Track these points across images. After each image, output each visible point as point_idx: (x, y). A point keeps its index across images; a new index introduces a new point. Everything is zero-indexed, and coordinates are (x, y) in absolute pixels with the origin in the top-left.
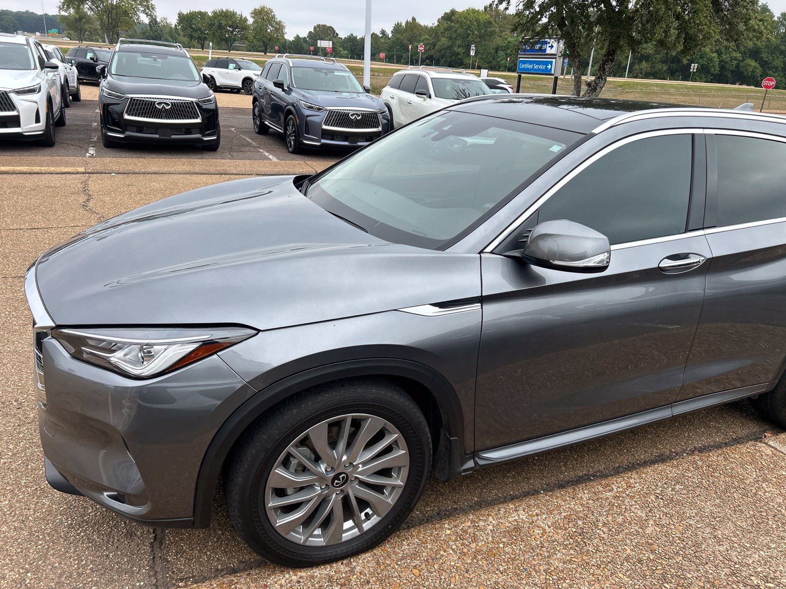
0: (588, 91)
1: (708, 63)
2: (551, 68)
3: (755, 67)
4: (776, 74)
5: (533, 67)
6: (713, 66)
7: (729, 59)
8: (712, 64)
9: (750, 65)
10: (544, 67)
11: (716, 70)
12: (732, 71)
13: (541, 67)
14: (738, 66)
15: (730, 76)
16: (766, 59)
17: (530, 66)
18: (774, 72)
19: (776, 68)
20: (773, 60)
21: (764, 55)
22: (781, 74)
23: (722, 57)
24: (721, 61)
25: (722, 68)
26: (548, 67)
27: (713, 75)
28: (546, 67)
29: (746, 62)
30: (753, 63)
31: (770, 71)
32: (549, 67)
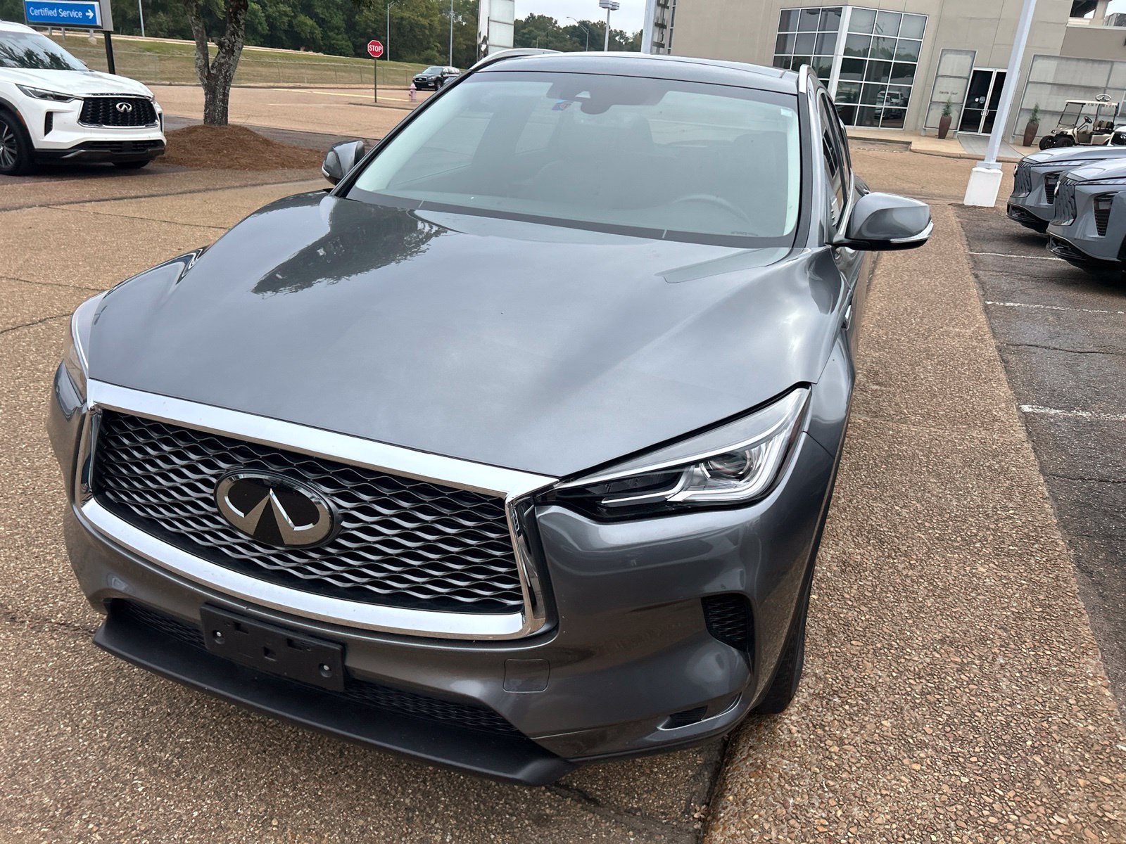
0: (222, 54)
1: (252, 18)
2: (94, 16)
3: (312, 26)
4: (340, 37)
5: (58, 13)
6: (261, 24)
7: (278, 14)
8: (257, 21)
9: (306, 24)
10: (80, 14)
11: (264, 28)
12: (285, 31)
13: (73, 14)
14: (290, 25)
15: (284, 38)
16: (324, 17)
17: (53, 13)
18: (337, 34)
19: (338, 28)
20: (332, 17)
21: (319, 10)
22: (346, 36)
23: (267, 10)
24: (268, 17)
25: (272, 26)
26: (87, 14)
27: (262, 36)
28: (84, 14)
29: (299, 19)
30: (310, 22)
31: (332, 33)
32: (90, 14)
